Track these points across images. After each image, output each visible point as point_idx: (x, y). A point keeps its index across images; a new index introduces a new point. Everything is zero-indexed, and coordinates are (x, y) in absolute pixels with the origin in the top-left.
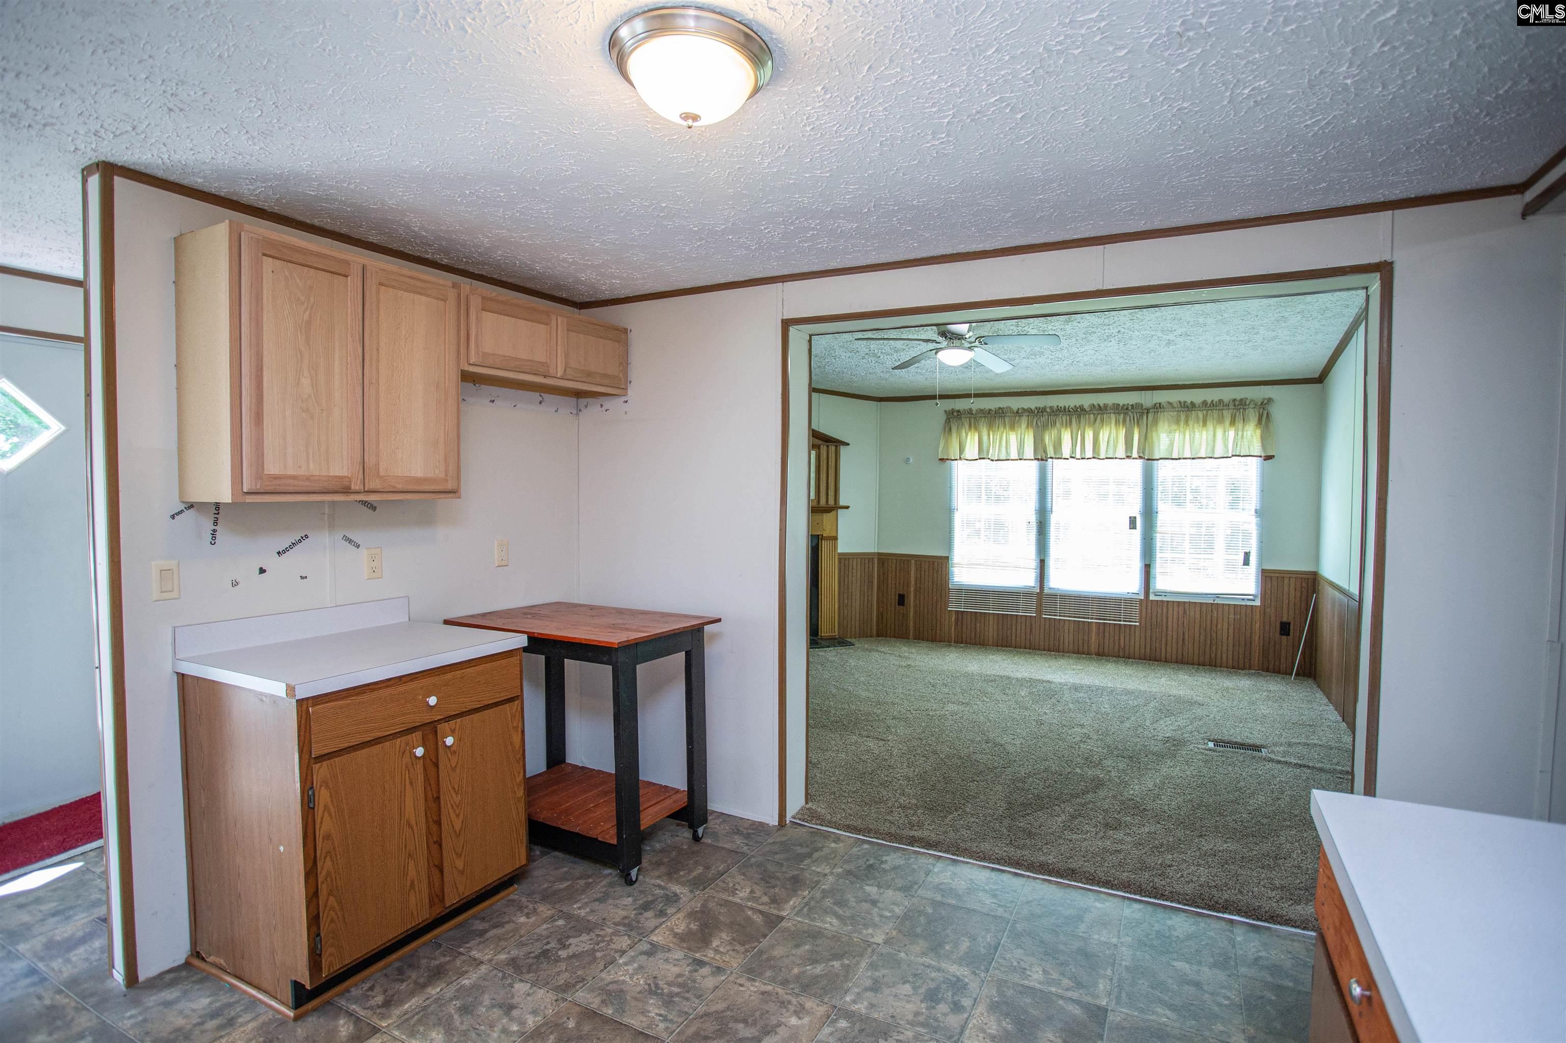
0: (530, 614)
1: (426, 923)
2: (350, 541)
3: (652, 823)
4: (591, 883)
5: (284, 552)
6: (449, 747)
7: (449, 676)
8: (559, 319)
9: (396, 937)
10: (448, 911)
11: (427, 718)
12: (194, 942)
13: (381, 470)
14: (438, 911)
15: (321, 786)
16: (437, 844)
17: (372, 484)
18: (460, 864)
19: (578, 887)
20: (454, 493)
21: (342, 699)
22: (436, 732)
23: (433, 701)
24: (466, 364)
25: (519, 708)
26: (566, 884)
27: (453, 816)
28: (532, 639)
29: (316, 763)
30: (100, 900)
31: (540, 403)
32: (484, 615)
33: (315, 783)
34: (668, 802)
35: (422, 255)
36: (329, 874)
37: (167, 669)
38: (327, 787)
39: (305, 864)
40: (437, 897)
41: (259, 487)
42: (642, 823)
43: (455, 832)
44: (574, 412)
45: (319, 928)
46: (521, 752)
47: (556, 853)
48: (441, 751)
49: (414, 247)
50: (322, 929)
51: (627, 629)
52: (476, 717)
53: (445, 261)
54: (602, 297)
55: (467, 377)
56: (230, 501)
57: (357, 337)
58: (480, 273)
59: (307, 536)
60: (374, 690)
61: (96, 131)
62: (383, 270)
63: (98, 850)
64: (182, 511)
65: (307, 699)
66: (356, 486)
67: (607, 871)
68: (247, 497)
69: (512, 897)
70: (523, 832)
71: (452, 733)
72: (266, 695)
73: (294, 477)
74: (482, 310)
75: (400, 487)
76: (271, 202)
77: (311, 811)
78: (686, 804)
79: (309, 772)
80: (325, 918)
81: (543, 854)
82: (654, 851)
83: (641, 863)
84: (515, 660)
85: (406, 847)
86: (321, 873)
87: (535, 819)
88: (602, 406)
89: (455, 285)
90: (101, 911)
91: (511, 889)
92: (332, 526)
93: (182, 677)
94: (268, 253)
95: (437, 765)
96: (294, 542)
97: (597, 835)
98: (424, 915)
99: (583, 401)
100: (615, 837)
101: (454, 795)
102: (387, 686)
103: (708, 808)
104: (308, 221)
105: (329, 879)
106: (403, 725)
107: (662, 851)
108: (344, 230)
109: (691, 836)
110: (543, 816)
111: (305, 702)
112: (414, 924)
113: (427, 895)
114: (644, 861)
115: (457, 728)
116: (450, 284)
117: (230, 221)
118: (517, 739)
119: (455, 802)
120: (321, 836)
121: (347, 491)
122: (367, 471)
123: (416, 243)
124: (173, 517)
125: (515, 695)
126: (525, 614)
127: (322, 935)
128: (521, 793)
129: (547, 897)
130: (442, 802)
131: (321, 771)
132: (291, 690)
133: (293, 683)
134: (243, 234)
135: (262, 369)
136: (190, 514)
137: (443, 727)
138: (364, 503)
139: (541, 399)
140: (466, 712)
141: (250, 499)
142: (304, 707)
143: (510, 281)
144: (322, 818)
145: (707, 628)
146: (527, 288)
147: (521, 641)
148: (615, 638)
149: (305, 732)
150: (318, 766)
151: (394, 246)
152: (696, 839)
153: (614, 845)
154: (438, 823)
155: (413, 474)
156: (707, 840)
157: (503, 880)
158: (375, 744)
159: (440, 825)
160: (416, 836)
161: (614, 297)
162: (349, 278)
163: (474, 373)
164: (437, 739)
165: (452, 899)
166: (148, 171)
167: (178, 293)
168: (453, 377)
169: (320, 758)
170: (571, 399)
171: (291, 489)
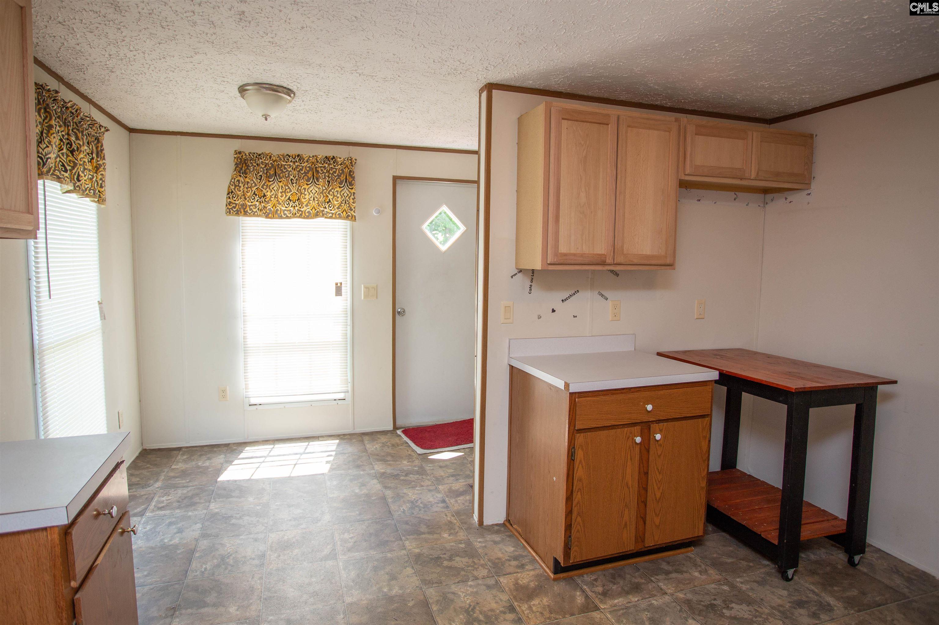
0: (719, 355)
1: (632, 552)
2: (602, 295)
3: (810, 538)
4: (751, 567)
5: (566, 300)
6: (657, 441)
7: (662, 392)
8: (755, 134)
9: (613, 554)
10: (646, 549)
11: (646, 419)
12: (508, 514)
13: (625, 250)
14: (640, 547)
15: (579, 448)
16: (643, 502)
17: (620, 259)
18: (657, 521)
19: (741, 566)
20: (671, 265)
21: (594, 396)
22: (650, 429)
23: (649, 407)
24: (683, 175)
25: (708, 423)
26: (730, 560)
27: (656, 487)
28: (722, 374)
29: (577, 433)
30: (469, 475)
31: (735, 199)
32: (685, 352)
33: (576, 445)
34: (825, 525)
35: (654, 103)
36: (578, 503)
37: (506, 362)
38: (582, 449)
39: (566, 492)
40: (640, 537)
41: (555, 260)
42: (801, 534)
43: (656, 499)
44: (762, 205)
45: (571, 533)
46: (707, 456)
47: (724, 534)
48: (652, 442)
49: (649, 98)
50: (572, 533)
51: (802, 378)
52: (677, 423)
53: (669, 104)
54: (790, 111)
55: (684, 185)
56: (541, 269)
57: (613, 164)
58: (693, 108)
59: (578, 291)
60: (614, 394)
61: (487, 67)
62: (631, 117)
63: (469, 449)
64: (516, 274)
65: (575, 393)
66: (609, 261)
67: (766, 562)
68: (550, 266)
69: (689, 554)
70: (703, 512)
71: (660, 432)
72: (553, 386)
73: (574, 255)
74: (696, 134)
75: (636, 261)
76: (566, 86)
77: (572, 461)
78: (845, 531)
79: (573, 437)
80: (574, 528)
81: (714, 532)
82: (809, 560)
83: (798, 567)
84: (709, 388)
85: (624, 500)
86: (575, 500)
87: (711, 505)
88: (786, 199)
89: (677, 120)
90: (470, 481)
91: (689, 549)
92: (592, 287)
93: (512, 367)
94: (565, 117)
95: (648, 451)
96: (571, 294)
97: (761, 532)
98: (630, 546)
99: (769, 196)
100: (777, 539)
101: (657, 473)
102: (622, 393)
103: (867, 541)
104: (585, 94)
105: (578, 505)
106: (630, 420)
107: (816, 562)
108: (606, 96)
109: (846, 560)
110: (717, 504)
111: (574, 395)
112: (624, 551)
113: (634, 534)
114: (799, 565)
115: (664, 430)
116: (674, 120)
117: (546, 102)
118: (704, 445)
119: (658, 479)
120: (576, 479)
121: (603, 263)
122: (616, 250)
123: (651, 95)
124: (512, 277)
125: (706, 414)
126: (716, 355)
127: (572, 537)
128: (704, 484)
129: (716, 564)
130: (649, 476)
131: (580, 438)
132: (567, 385)
133: (568, 382)
134: (552, 108)
135: (560, 189)
136: (520, 275)
137: (654, 426)
138: (612, 271)
139: (735, 196)
140: (670, 419)
141: (551, 268)
142: (573, 397)
143: (715, 111)
144: (578, 468)
145: (880, 387)
146: (728, 114)
147: (714, 375)
148: (794, 384)
149: (573, 413)
150: (578, 435)
151: (636, 100)
152: (851, 563)
153: (774, 545)
154: (646, 490)
155: (644, 253)
156: (862, 568)
157: (685, 541)
158: (612, 429)
159: (647, 491)
160: (631, 493)
161: (802, 110)
162: (610, 125)
163: (687, 181)
164: (650, 433)
165: (650, 543)
166: (507, 84)
167: (519, 149)
168: (673, 184)
169: (580, 431)
170: (760, 195)
171: (572, 262)
